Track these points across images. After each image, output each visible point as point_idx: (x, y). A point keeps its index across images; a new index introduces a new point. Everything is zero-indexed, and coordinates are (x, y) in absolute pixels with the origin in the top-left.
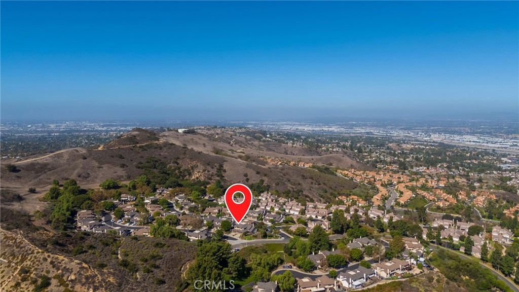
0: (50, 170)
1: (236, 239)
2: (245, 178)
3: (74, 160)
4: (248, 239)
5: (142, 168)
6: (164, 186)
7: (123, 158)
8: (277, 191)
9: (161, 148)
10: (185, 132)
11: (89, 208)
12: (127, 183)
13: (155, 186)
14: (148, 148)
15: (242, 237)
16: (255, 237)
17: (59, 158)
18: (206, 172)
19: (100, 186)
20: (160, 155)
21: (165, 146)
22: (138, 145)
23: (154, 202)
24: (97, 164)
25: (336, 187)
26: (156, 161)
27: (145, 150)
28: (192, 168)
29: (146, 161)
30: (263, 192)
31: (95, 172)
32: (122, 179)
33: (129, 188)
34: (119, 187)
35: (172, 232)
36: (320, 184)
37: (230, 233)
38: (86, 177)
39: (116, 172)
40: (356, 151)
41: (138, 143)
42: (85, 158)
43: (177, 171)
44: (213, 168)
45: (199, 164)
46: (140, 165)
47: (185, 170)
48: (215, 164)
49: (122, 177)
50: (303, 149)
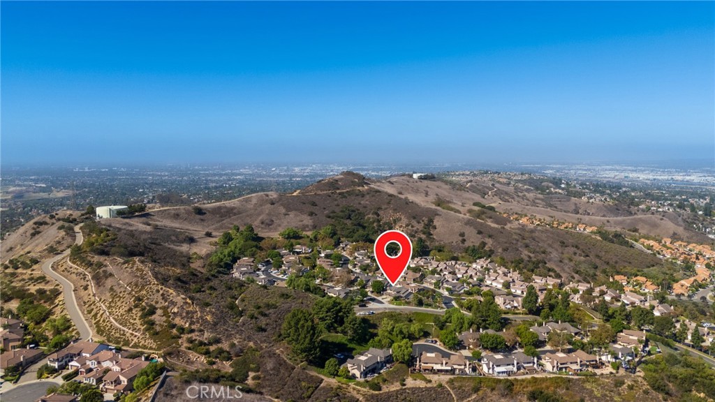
0: (235, 214)
1: (383, 303)
2: (461, 238)
3: (261, 205)
4: (396, 305)
5: (333, 218)
6: (351, 240)
7: (316, 205)
8: (502, 259)
9: (363, 196)
10: (420, 178)
11: (253, 255)
12: (309, 233)
13: (340, 239)
14: (349, 195)
15: (390, 302)
16: (408, 303)
17: (246, 202)
18: (410, 227)
19: (280, 235)
20: (360, 204)
21: (368, 194)
22: (338, 191)
23: (327, 256)
24: (283, 210)
25: (616, 262)
26: (353, 211)
27: (345, 197)
28: (395, 221)
29: (341, 209)
30: (480, 258)
31: (280, 219)
32: (307, 229)
33: (311, 239)
34: (301, 238)
35: (307, 285)
36: (587, 256)
37: (381, 295)
38: (268, 224)
39: (302, 221)
40: (701, 213)
41: (338, 189)
42: (273, 204)
43: (375, 225)
44: (419, 222)
45: (403, 217)
46: (331, 215)
47: (385, 224)
48: (424, 218)
49: (307, 226)
50: (605, 207)
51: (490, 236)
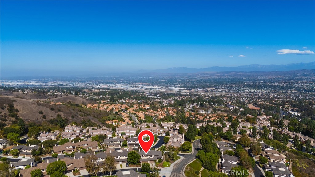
8: (75, 123)
30: (66, 125)
50: (34, 95)
51: (60, 111)
